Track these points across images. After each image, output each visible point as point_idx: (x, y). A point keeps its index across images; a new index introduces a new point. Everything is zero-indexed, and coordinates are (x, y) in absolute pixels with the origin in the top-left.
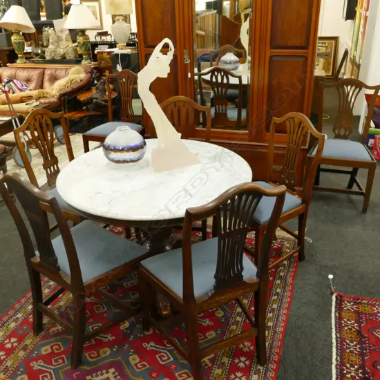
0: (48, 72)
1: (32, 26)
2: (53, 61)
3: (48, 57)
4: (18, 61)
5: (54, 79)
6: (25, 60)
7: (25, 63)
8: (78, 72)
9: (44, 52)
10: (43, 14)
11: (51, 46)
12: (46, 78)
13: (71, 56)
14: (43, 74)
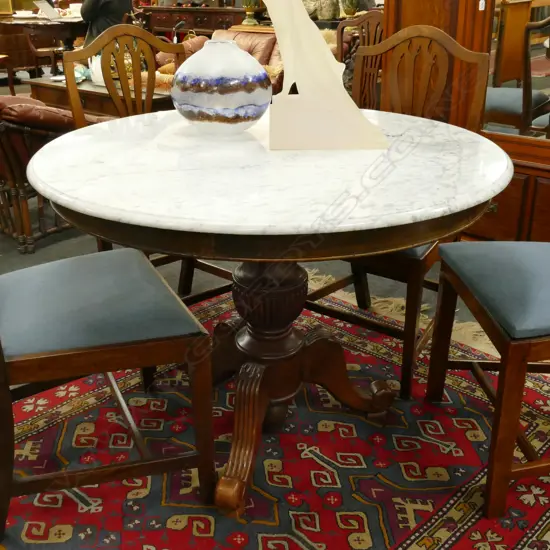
4: (244, 22)
6: (255, 21)
7: (255, 25)
13: (325, 14)
14: (274, 43)
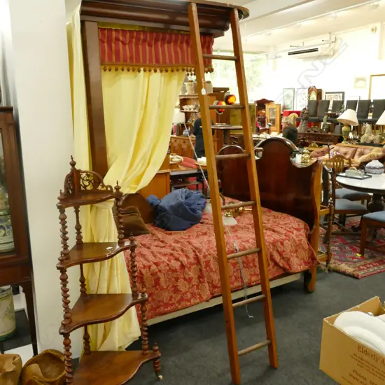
0: (359, 150)
1: (357, 122)
2: (365, 144)
3: (362, 141)
4: (343, 142)
5: (362, 154)
7: (347, 143)
8: (378, 151)
9: (360, 138)
10: (371, 114)
11: (366, 135)
12: (357, 153)
13: (377, 142)
14: (356, 151)
